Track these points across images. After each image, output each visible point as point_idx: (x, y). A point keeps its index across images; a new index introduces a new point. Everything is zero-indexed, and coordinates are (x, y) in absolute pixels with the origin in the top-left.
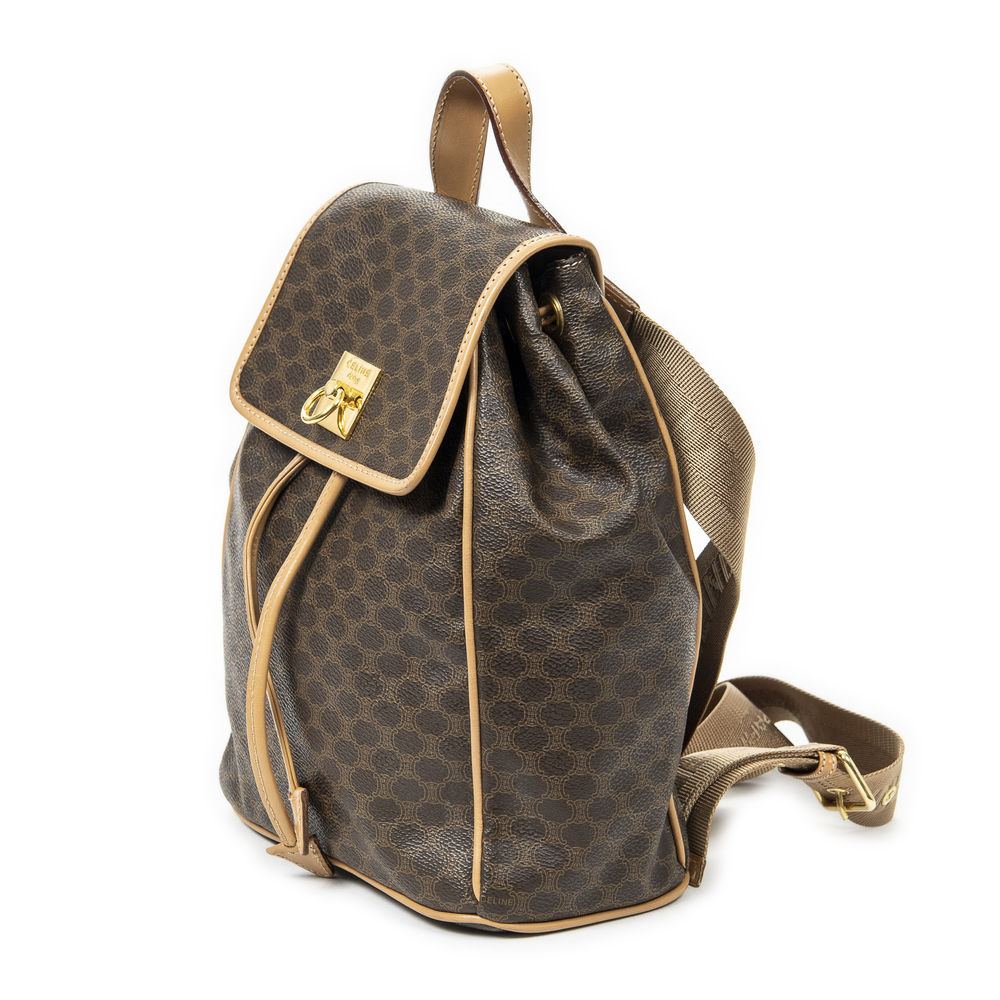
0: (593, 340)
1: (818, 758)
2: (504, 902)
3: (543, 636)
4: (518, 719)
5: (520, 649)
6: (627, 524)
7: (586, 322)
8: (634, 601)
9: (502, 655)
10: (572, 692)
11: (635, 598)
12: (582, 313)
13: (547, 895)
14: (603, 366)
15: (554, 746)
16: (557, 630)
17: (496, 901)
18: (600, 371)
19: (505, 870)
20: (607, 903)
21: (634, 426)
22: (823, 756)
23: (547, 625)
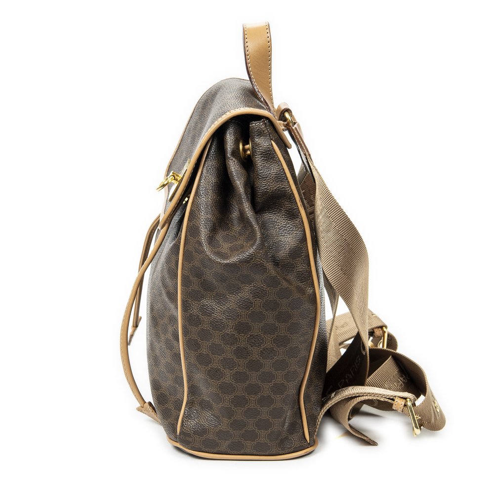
0: (264, 164)
1: (394, 400)
2: (188, 439)
3: (211, 309)
4: (199, 349)
5: (200, 314)
6: (248, 258)
7: (261, 154)
8: (256, 298)
9: (191, 315)
10: (223, 339)
11: (257, 297)
12: (259, 149)
13: (210, 440)
14: (267, 177)
15: (214, 365)
16: (218, 307)
17: (185, 438)
18: (265, 180)
19: (192, 423)
20: (248, 451)
21: (287, 210)
22: (396, 399)
23: (214, 304)
